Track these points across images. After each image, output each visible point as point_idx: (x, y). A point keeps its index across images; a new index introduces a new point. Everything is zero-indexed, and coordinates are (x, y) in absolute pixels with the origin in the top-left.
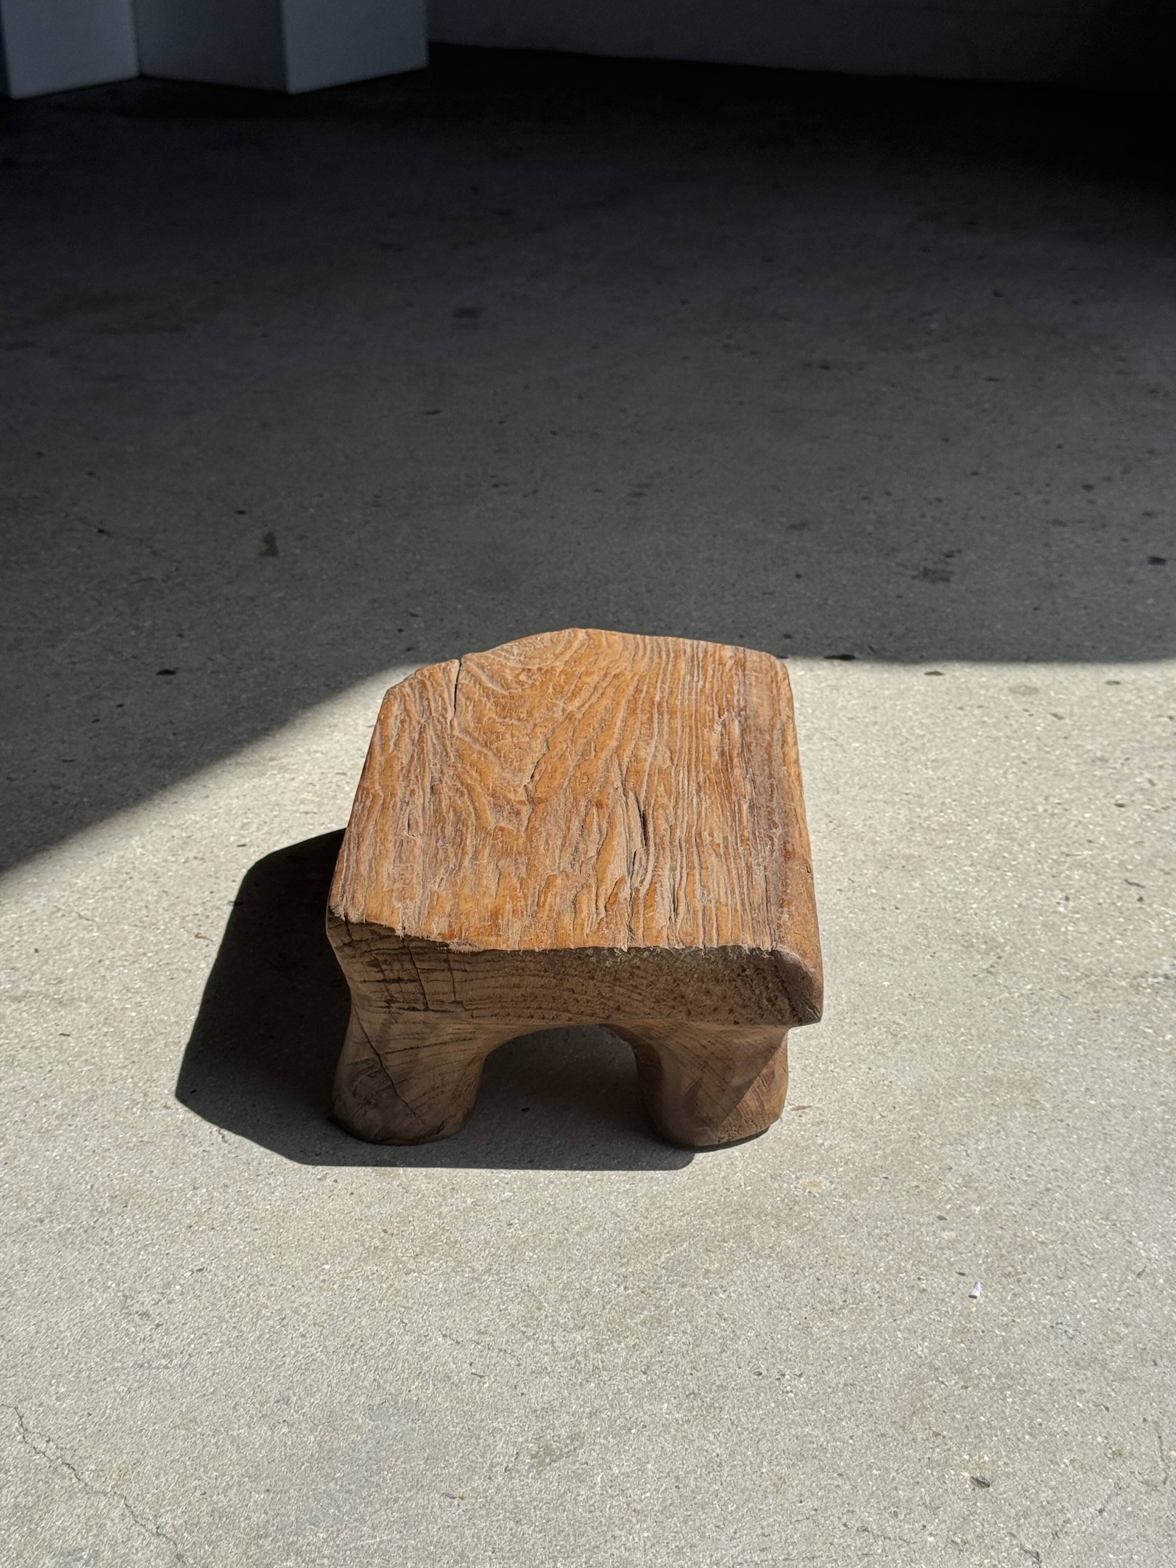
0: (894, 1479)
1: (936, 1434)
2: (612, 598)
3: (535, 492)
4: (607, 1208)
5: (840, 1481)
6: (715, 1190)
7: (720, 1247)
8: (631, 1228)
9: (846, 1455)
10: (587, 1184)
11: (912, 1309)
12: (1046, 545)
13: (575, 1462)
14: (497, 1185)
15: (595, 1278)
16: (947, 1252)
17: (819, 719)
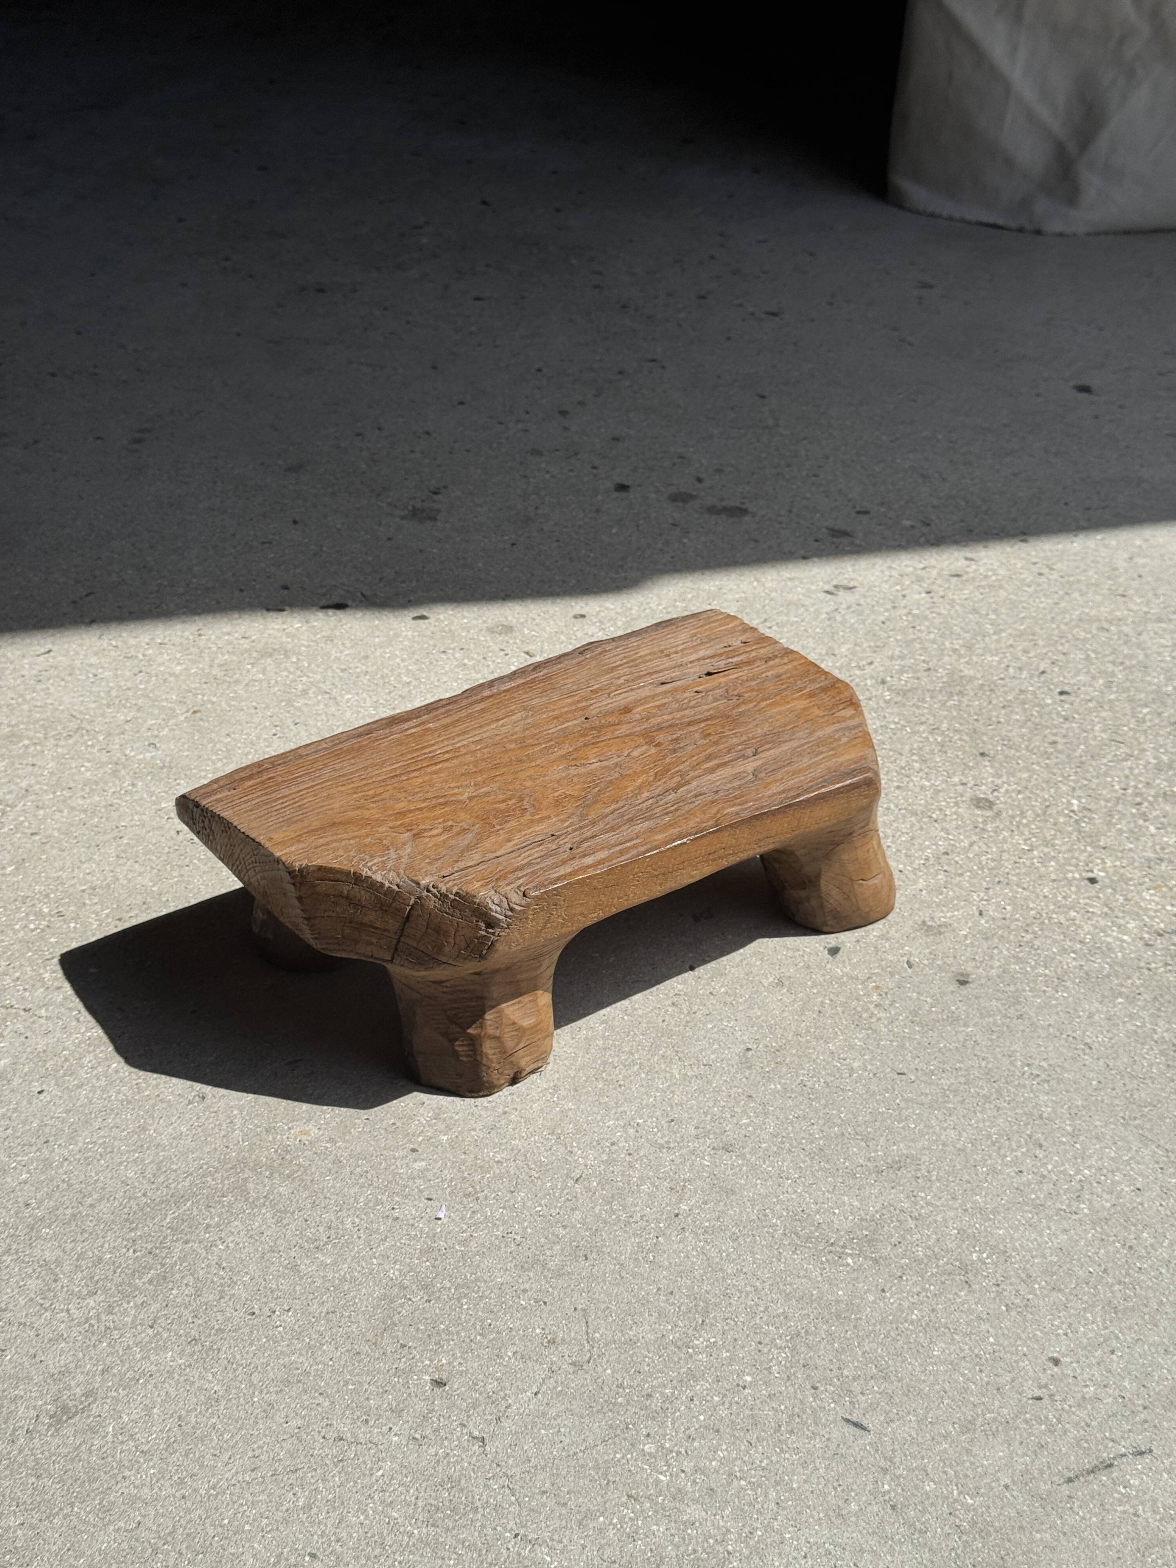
0: (366, 1390)
1: (403, 1346)
2: (116, 556)
3: (36, 442)
4: (117, 1178)
5: (321, 1400)
6: (216, 1149)
7: (220, 1202)
8: (140, 1194)
9: (326, 1375)
10: (98, 1157)
11: (386, 1237)
12: (525, 477)
13: (89, 1416)
14: (15, 1168)
15: (106, 1245)
16: (418, 1181)
17: (314, 673)
